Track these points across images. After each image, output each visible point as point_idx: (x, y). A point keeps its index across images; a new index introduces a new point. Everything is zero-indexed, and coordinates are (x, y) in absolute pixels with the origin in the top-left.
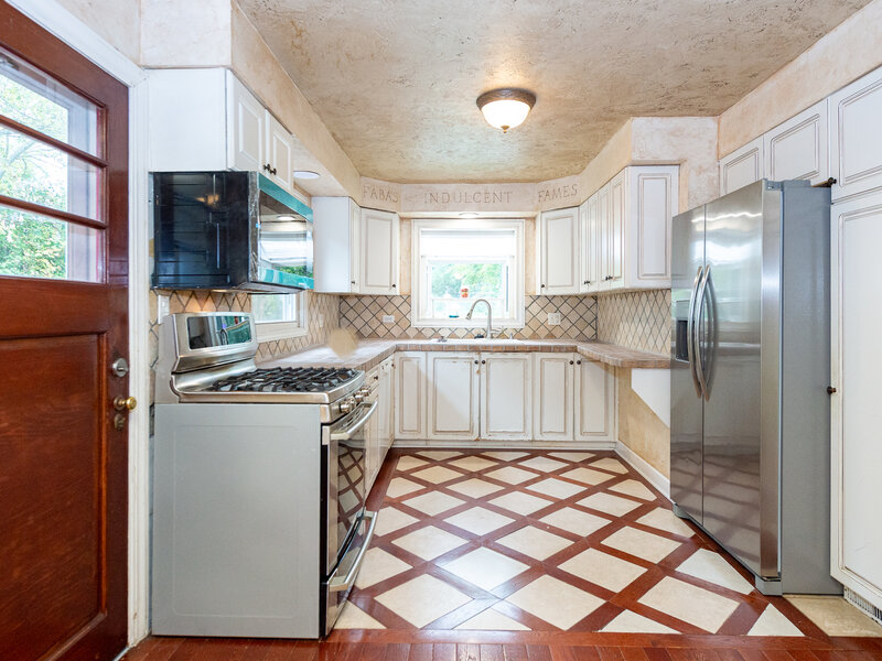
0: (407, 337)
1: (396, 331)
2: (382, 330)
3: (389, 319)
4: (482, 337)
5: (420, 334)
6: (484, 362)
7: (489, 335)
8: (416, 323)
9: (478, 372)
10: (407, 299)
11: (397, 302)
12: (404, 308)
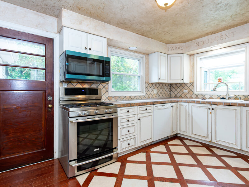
0: (192, 98)
1: (188, 96)
2: (183, 95)
3: (186, 91)
4: (225, 99)
5: (197, 97)
6: (213, 109)
7: (227, 98)
8: (195, 93)
9: (211, 113)
10: (192, 84)
11: (188, 85)
12: (191, 88)
